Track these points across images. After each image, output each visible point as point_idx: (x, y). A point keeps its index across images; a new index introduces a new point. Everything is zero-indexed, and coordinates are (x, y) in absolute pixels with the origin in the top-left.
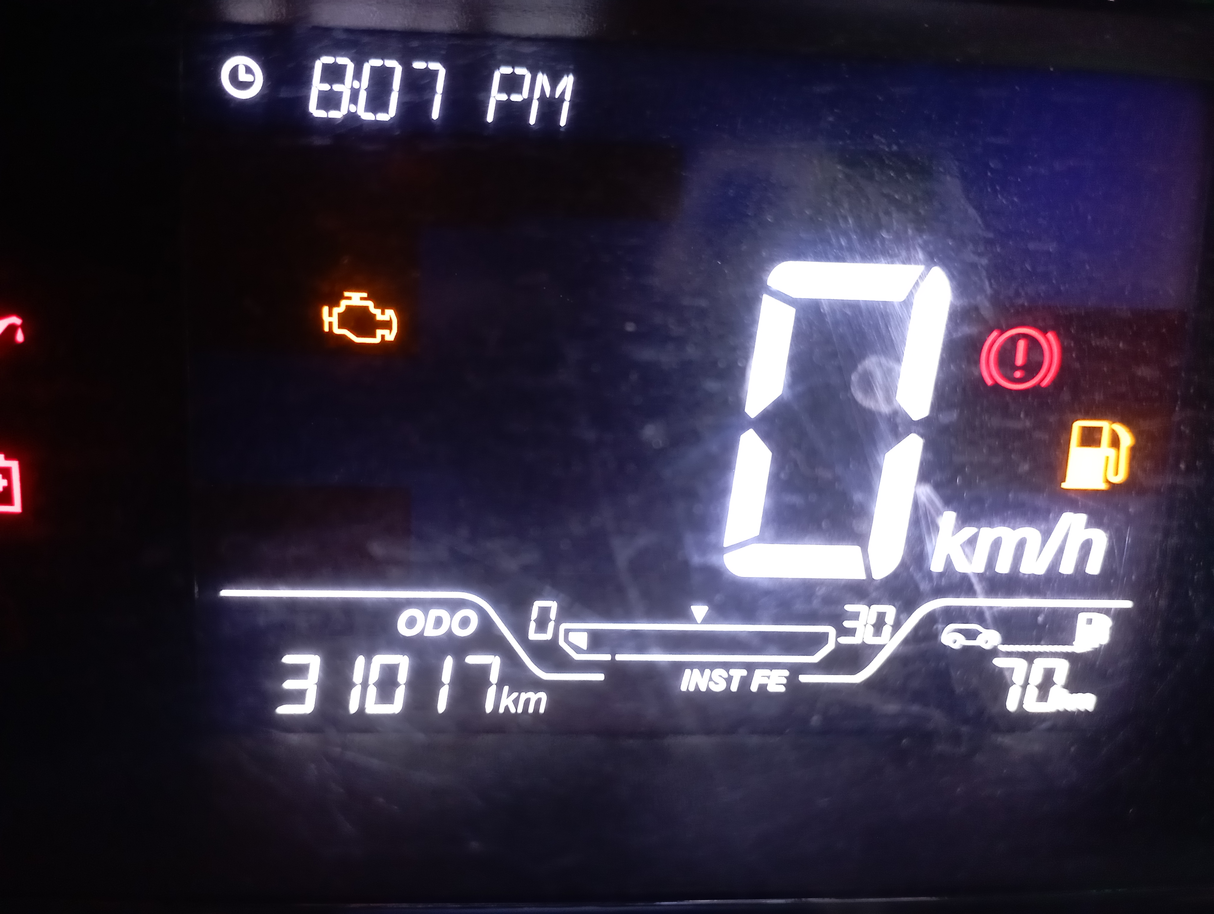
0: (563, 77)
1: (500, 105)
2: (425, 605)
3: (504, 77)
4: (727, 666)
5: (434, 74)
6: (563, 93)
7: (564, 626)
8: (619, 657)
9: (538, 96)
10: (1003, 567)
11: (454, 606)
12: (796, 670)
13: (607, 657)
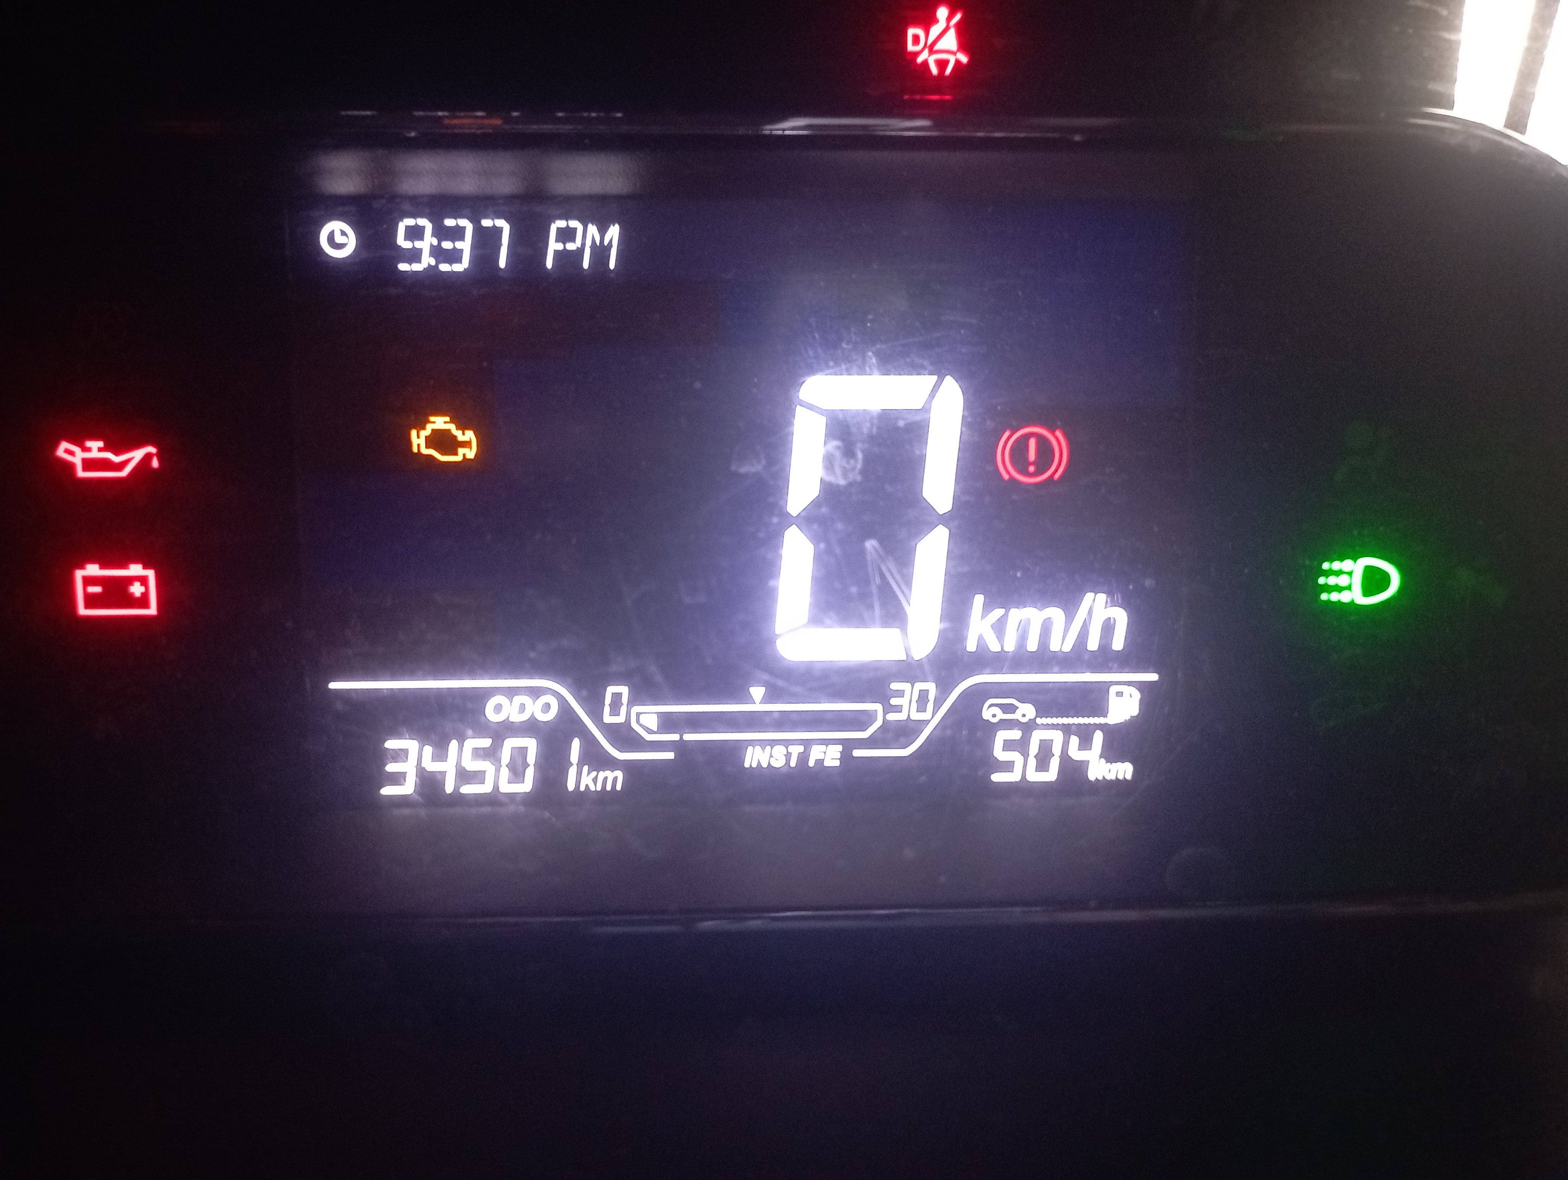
0: (609, 227)
1: (556, 252)
2: (511, 693)
3: (559, 230)
4: (787, 743)
5: (500, 230)
6: (611, 241)
7: (635, 709)
8: (688, 737)
9: (590, 245)
10: (1032, 645)
11: (535, 693)
12: (848, 745)
13: (675, 737)
